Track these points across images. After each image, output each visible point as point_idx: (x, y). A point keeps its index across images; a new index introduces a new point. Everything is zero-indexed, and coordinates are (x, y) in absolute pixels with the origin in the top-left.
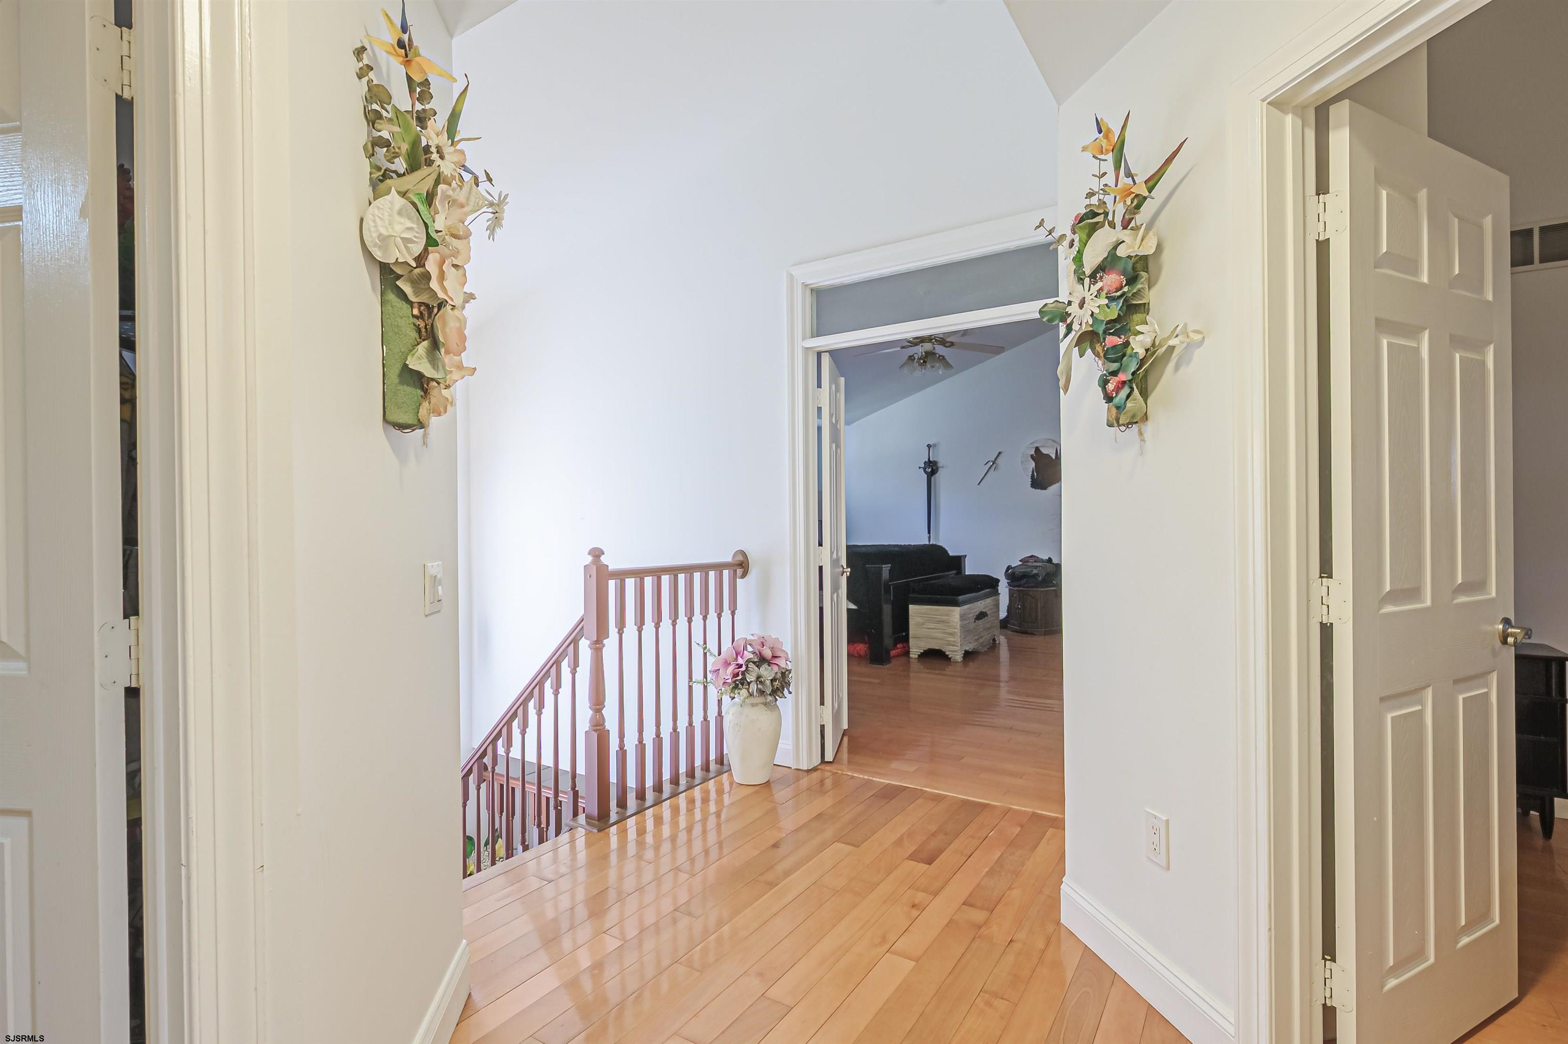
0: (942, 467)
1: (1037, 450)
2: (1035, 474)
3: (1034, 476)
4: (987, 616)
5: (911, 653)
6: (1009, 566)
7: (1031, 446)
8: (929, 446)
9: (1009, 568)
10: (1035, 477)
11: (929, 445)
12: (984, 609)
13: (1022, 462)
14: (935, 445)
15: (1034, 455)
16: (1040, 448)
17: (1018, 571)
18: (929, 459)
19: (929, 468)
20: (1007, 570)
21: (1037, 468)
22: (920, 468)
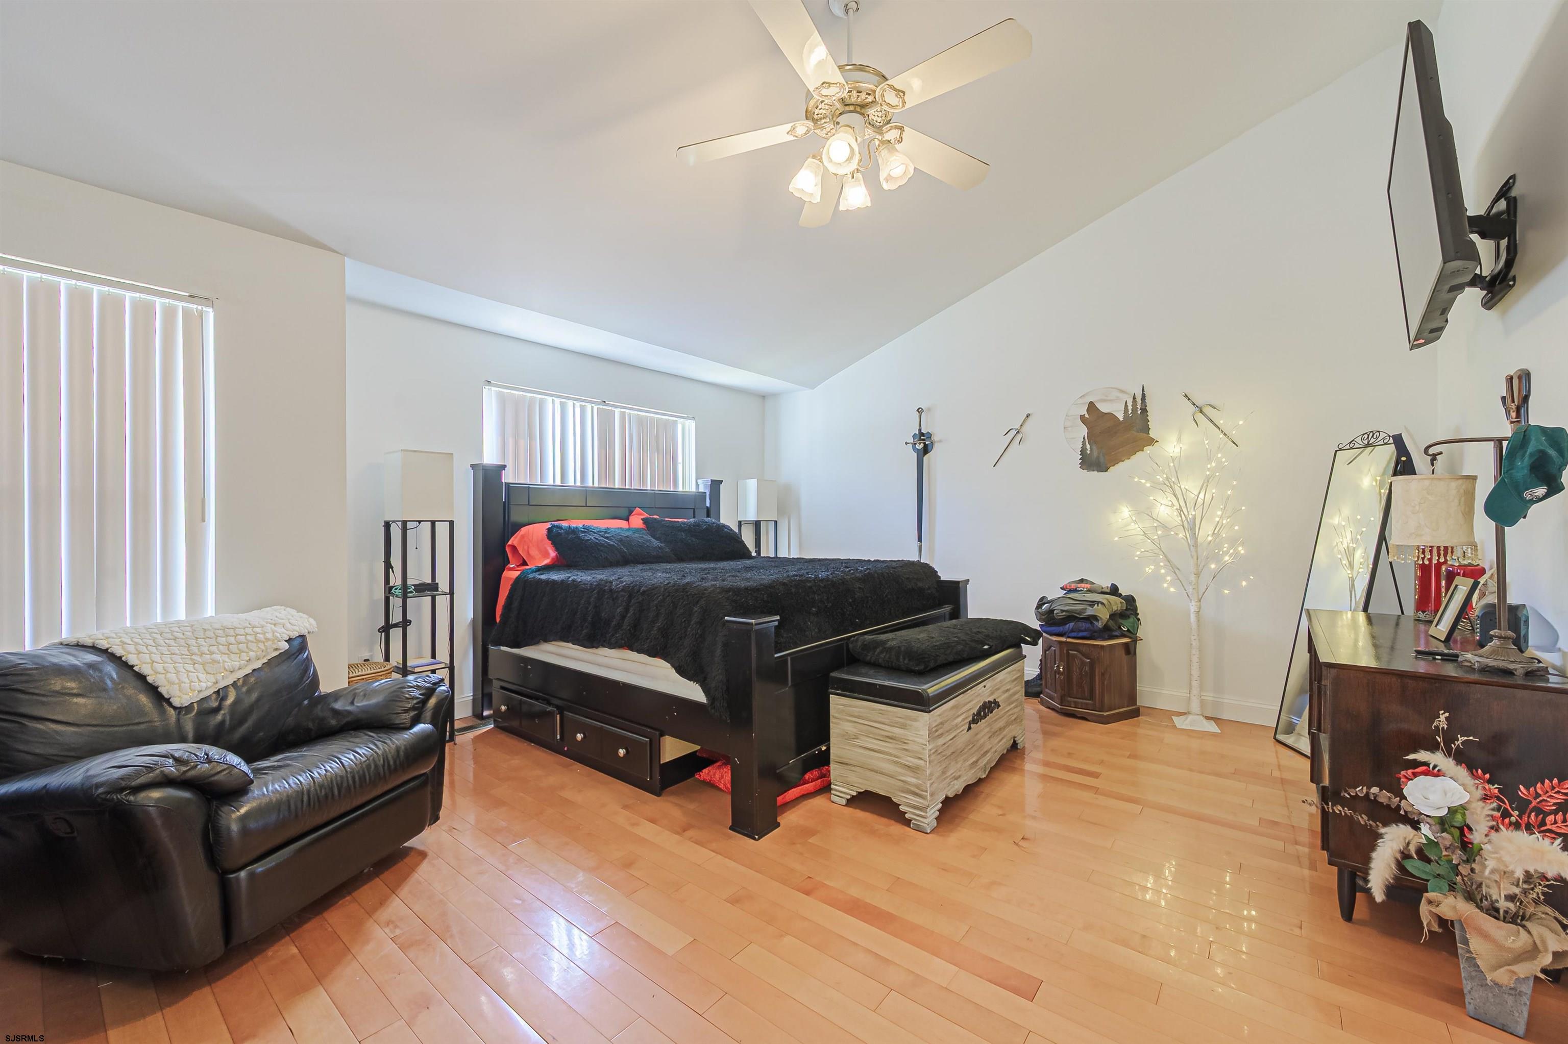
0: (940, 441)
1: (1092, 407)
2: (1088, 446)
3: (1087, 449)
4: (999, 706)
5: (832, 792)
6: (1043, 598)
7: (1080, 401)
8: (920, 411)
9: (1042, 602)
10: (1088, 452)
11: (919, 409)
12: (990, 695)
13: (1064, 428)
14: (929, 409)
15: (1087, 416)
16: (1098, 406)
17: (1058, 608)
18: (920, 430)
19: (920, 444)
20: (1039, 606)
21: (1092, 437)
22: (906, 443)
